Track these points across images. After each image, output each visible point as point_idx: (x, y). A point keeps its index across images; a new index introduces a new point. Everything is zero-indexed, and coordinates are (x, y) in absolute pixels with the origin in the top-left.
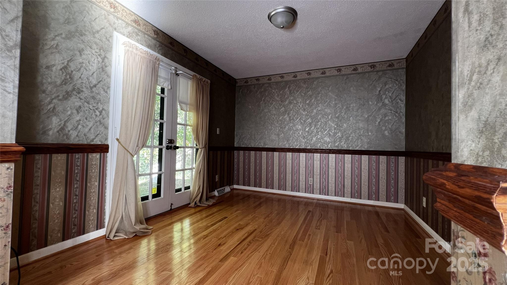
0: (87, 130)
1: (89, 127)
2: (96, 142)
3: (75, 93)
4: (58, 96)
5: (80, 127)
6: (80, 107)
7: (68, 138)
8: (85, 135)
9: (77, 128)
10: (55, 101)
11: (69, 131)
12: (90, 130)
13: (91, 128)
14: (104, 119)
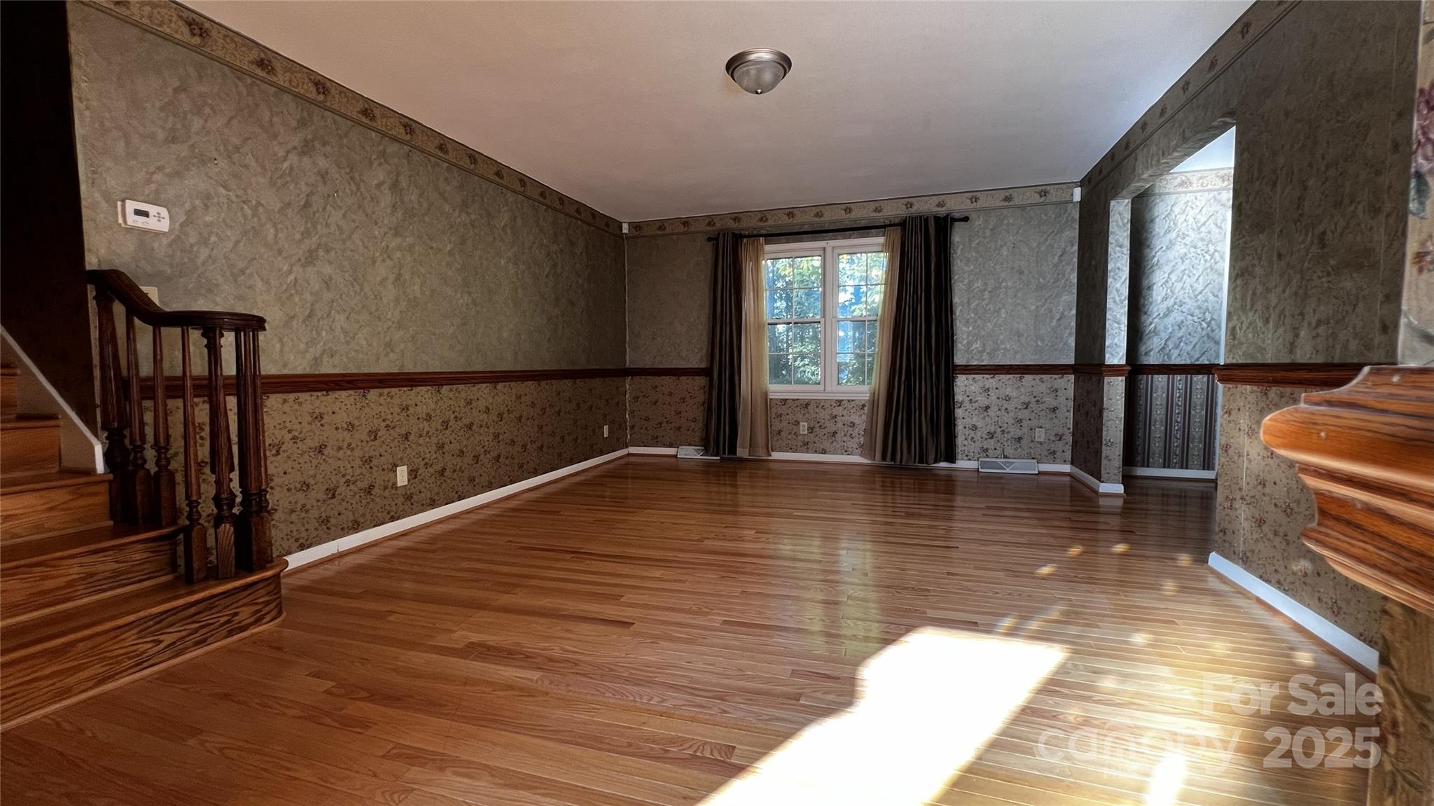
0: (1190, 348)
1: (1194, 343)
2: (1203, 361)
3: (1176, 306)
4: (1159, 314)
5: (1182, 344)
6: (1182, 322)
7: (1169, 358)
8: (1188, 354)
9: (1179, 345)
10: (1156, 320)
11: (1170, 351)
12: (1194, 347)
13: (1196, 344)
14: (1213, 331)
